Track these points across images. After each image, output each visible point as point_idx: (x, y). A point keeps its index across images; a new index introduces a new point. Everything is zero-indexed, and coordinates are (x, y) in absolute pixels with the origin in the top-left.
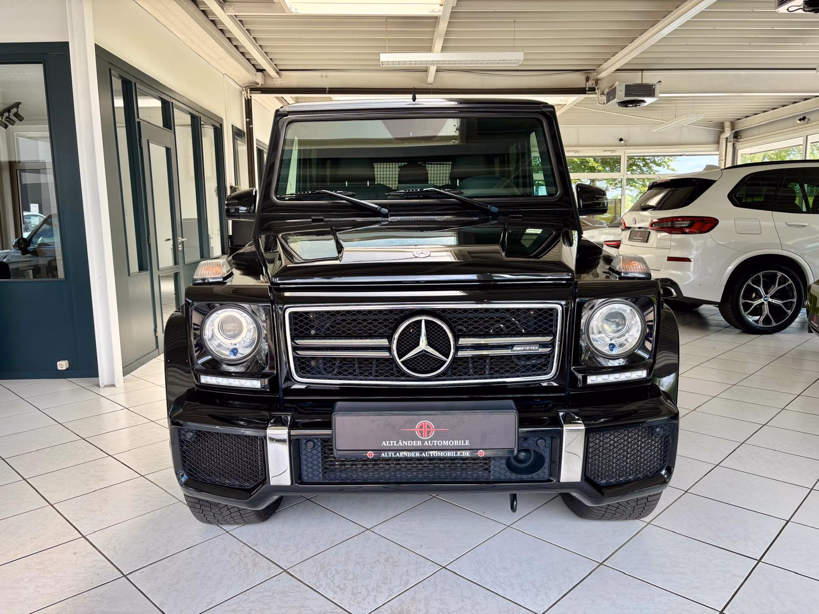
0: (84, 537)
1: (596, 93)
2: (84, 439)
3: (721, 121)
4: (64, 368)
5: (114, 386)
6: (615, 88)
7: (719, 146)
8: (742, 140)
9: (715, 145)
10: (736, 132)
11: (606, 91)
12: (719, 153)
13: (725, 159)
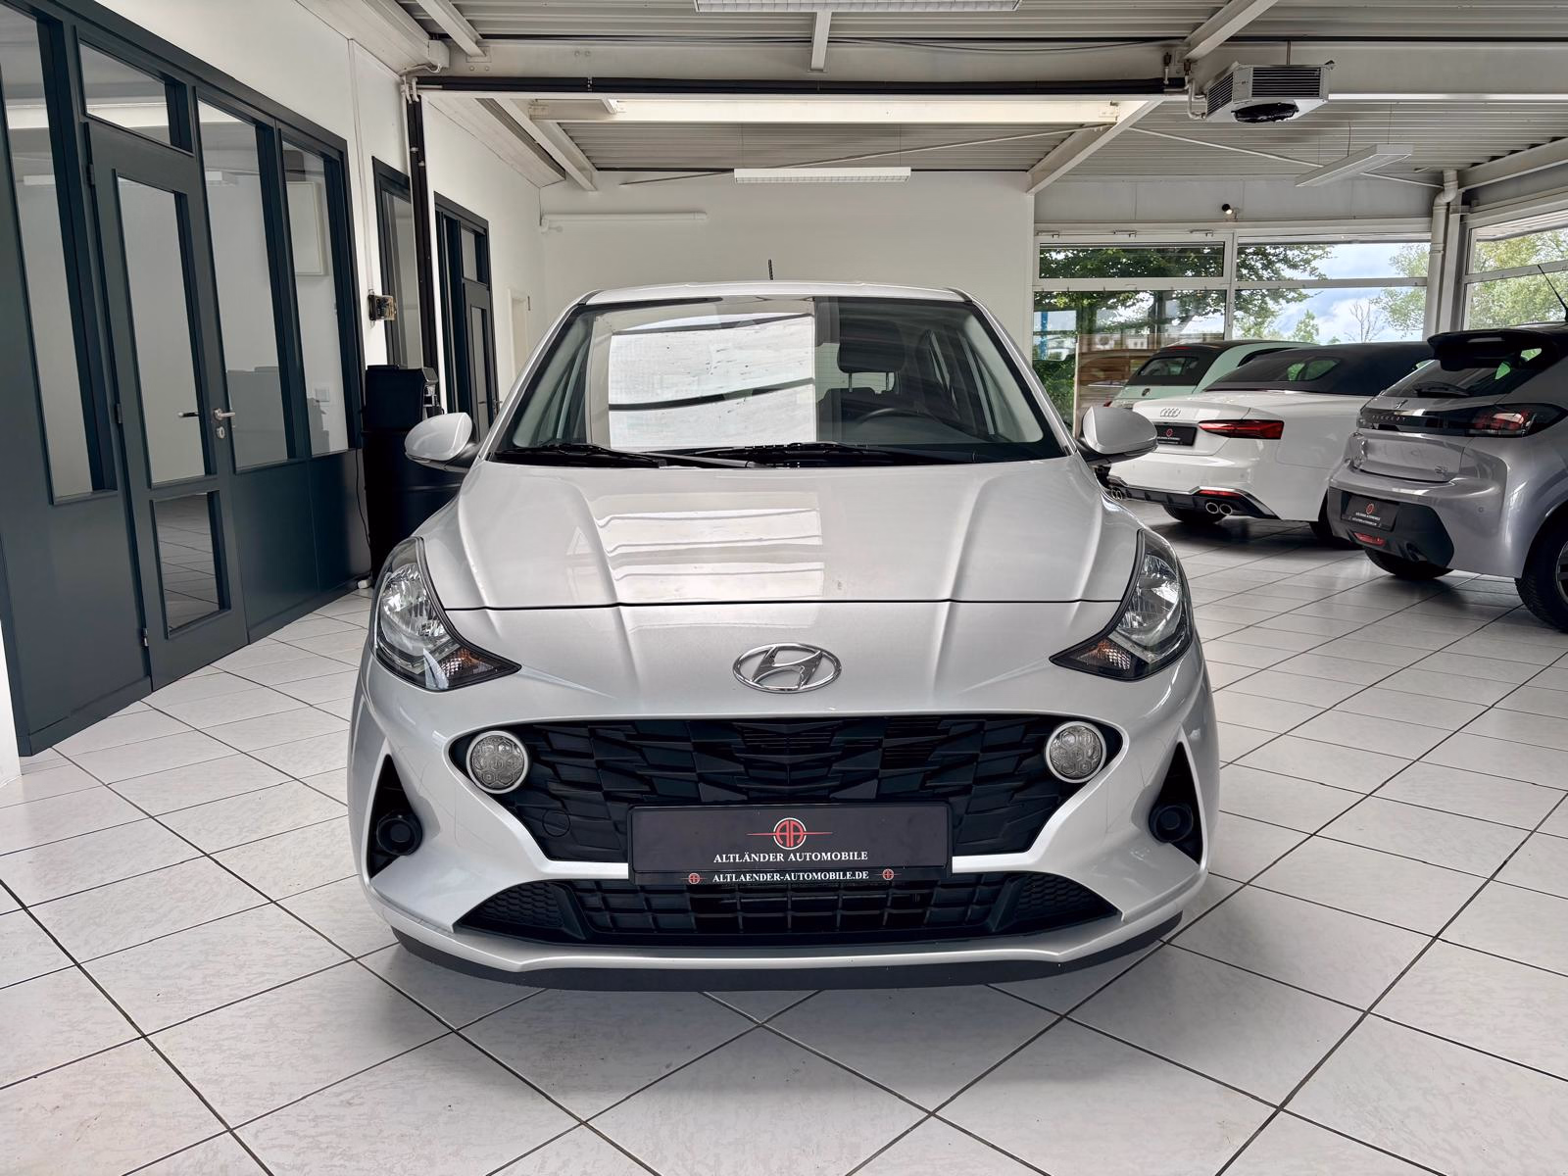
1: (1186, 92)
3: (1438, 167)
6: (1232, 75)
7: (1431, 222)
8: (1479, 208)
9: (1424, 220)
10: (1467, 191)
11: (1209, 85)
12: (1432, 237)
13: (1444, 249)
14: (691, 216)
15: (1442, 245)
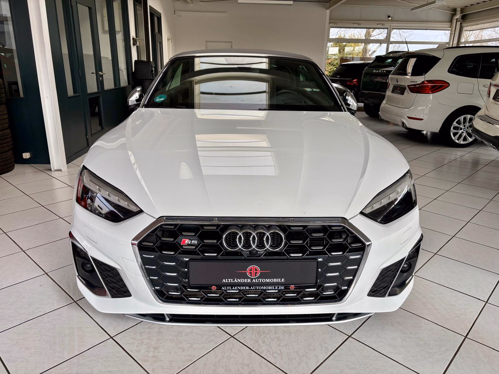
0: (47, 274)
2: (43, 206)
3: (455, 7)
4: (28, 157)
5: (61, 170)
7: (451, 24)
8: (466, 21)
9: (449, 24)
10: (463, 15)
12: (451, 29)
13: (455, 33)
14: (222, 13)
15: (454, 32)
